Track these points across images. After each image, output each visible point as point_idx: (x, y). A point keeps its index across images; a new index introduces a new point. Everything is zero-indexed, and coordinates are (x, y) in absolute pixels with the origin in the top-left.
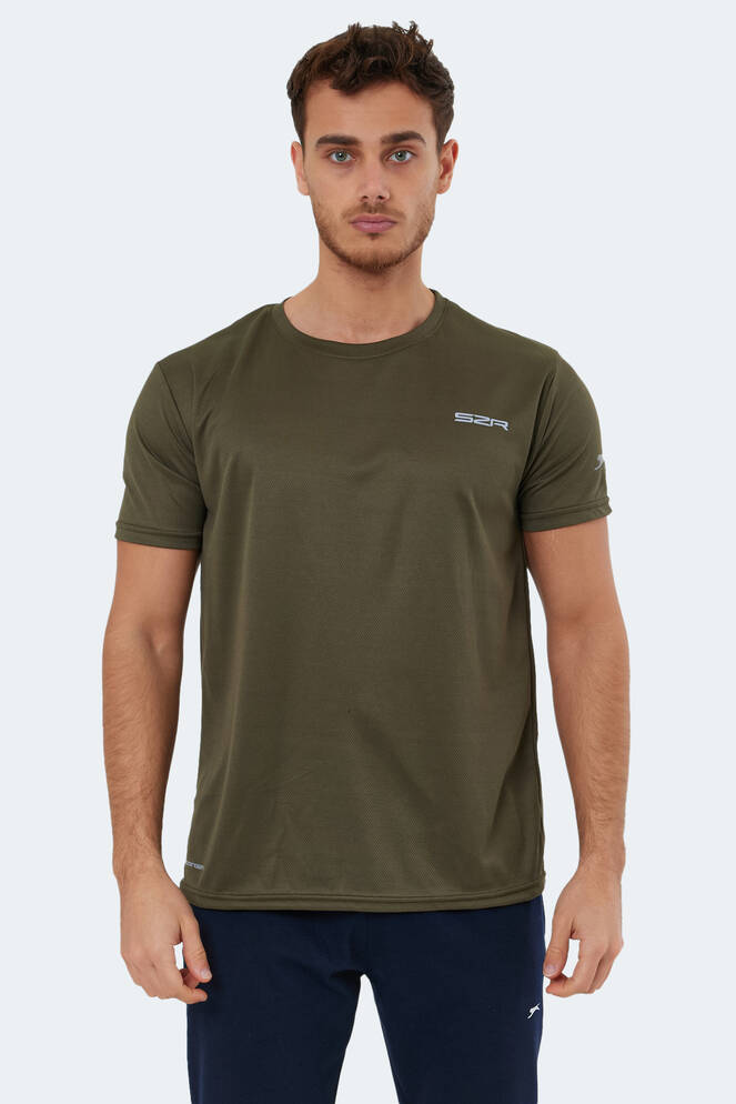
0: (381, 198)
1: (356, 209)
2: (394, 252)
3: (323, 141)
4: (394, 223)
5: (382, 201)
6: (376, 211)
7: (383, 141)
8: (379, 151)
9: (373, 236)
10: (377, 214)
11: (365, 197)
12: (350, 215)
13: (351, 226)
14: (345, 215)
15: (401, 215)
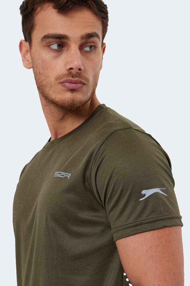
0: (80, 69)
1: (64, 76)
2: (83, 101)
3: (46, 37)
4: (84, 84)
5: (79, 72)
6: (76, 77)
7: (82, 38)
8: (79, 43)
9: (72, 90)
10: (77, 79)
11: (71, 69)
12: (60, 79)
13: (60, 85)
14: (57, 79)
15: (88, 80)
